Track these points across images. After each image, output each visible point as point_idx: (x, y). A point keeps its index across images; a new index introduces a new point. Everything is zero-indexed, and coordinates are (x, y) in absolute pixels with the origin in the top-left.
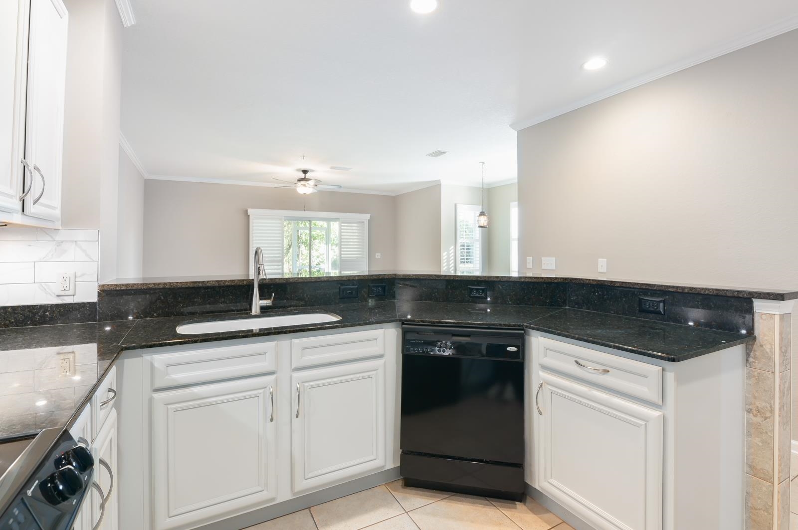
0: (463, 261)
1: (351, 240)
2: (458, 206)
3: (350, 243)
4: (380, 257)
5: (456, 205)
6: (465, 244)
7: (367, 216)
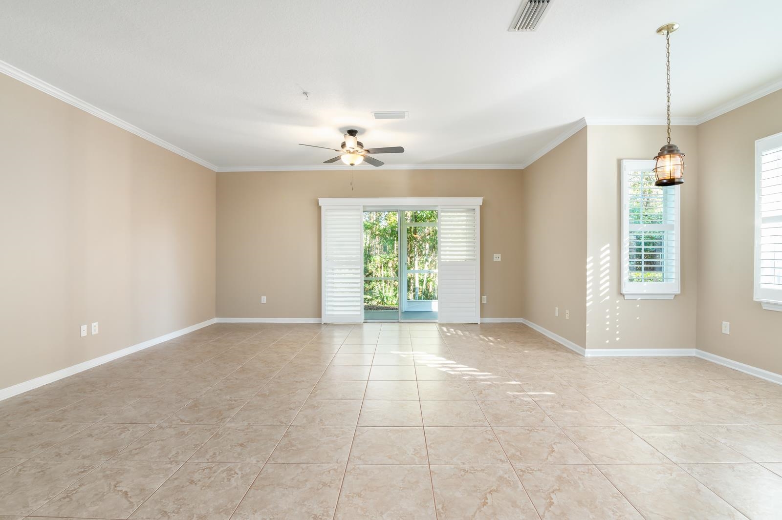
0: (639, 266)
1: (450, 236)
2: (625, 163)
3: (448, 240)
4: (500, 260)
5: (619, 162)
6: (643, 235)
7: (479, 201)
